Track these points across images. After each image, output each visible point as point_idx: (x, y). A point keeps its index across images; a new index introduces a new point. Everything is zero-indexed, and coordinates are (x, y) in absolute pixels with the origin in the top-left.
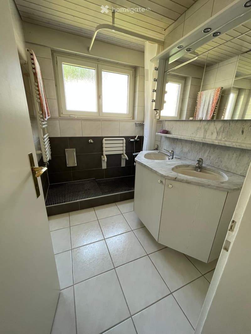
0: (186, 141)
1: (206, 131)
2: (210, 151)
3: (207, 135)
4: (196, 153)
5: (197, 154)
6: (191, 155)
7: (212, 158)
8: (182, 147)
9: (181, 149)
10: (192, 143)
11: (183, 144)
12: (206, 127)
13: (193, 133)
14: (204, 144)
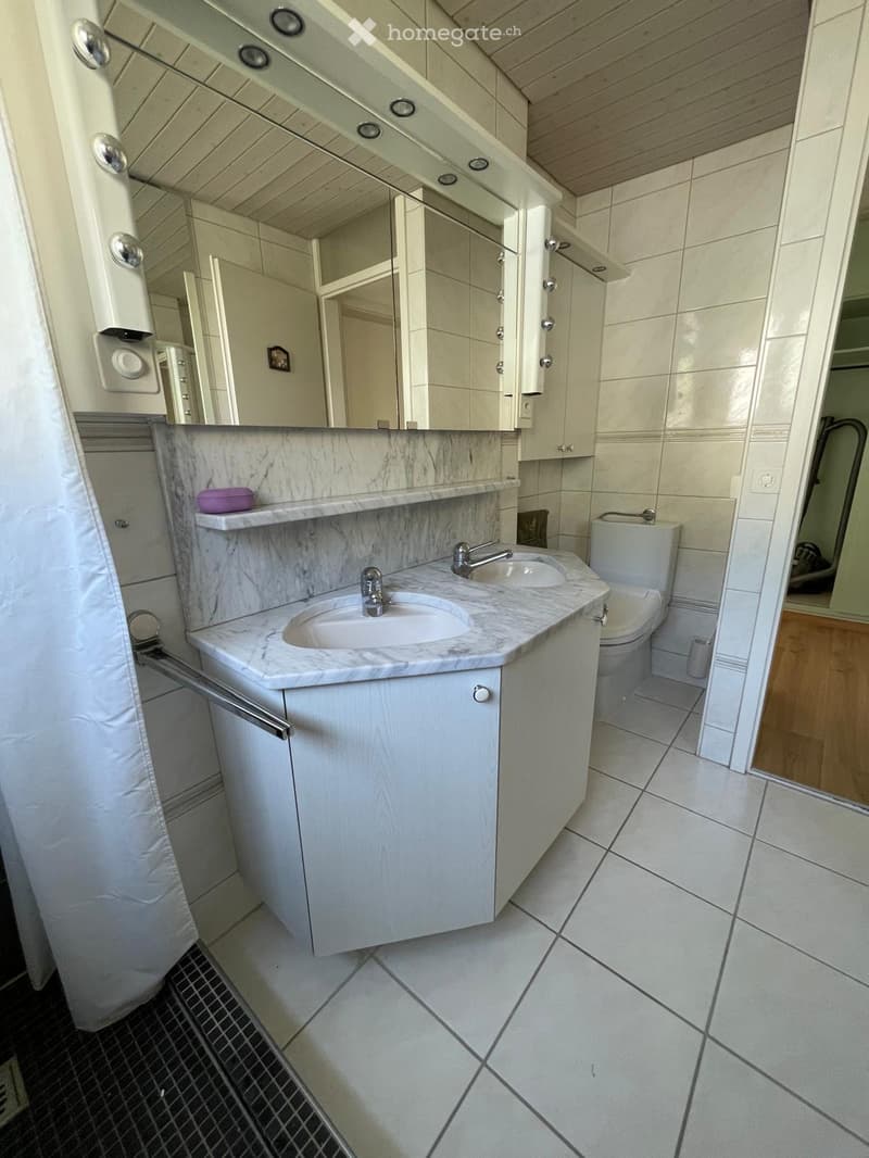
0: (357, 517)
1: (412, 466)
2: (430, 522)
3: (416, 477)
4: (400, 545)
5: (403, 544)
6: (387, 558)
7: (437, 536)
8: (347, 543)
9: (346, 557)
10: (378, 517)
11: (346, 532)
12: (409, 451)
13: (374, 481)
14: (415, 508)
